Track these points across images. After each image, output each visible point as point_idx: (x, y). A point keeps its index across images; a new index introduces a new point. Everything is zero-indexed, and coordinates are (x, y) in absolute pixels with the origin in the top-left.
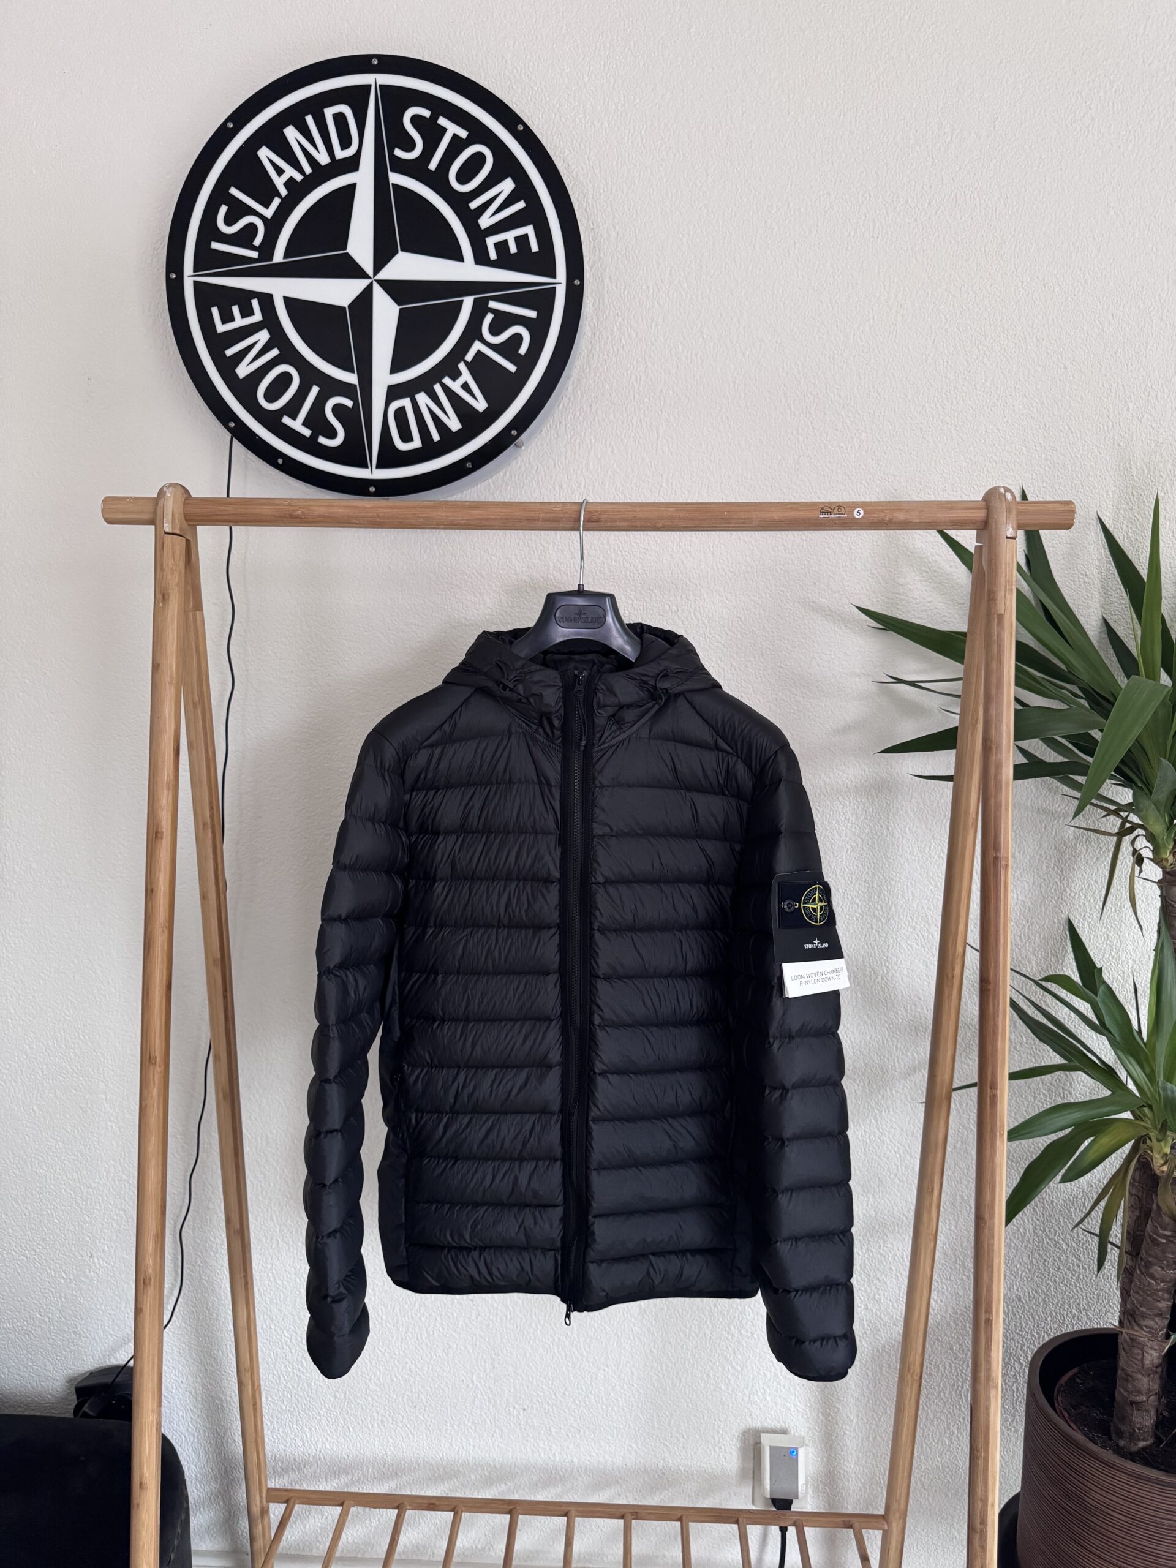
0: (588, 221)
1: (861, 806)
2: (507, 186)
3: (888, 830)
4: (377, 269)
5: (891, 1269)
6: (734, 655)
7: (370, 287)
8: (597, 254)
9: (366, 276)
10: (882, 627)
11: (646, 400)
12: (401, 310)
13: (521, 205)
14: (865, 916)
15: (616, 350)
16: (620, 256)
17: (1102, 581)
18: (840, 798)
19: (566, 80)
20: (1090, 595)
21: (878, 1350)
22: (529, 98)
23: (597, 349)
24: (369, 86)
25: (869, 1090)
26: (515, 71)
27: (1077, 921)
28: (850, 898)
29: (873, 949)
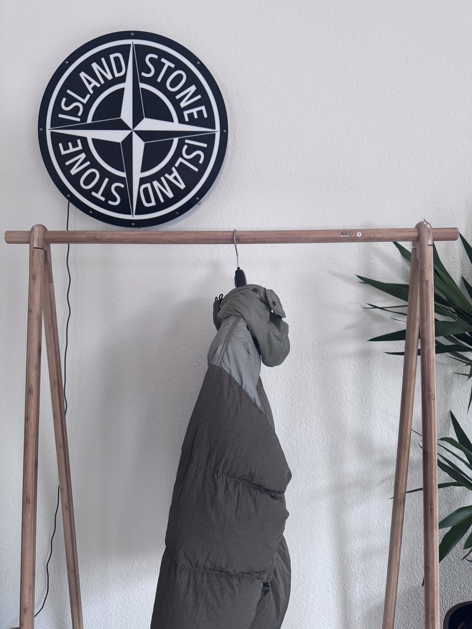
0: (229, 104)
1: (357, 362)
2: (193, 89)
3: (369, 372)
4: (134, 126)
5: (375, 573)
6: (298, 295)
7: (131, 134)
8: (233, 119)
9: (129, 129)
10: (364, 282)
11: (256, 183)
12: (145, 144)
13: (199, 97)
14: (360, 412)
15: (242, 161)
16: (243, 119)
17: (461, 261)
18: (347, 359)
19: (218, 42)
20: (456, 267)
21: (370, 610)
22: (202, 51)
23: (234, 161)
24: (130, 45)
25: (363, 491)
26: (195, 39)
27: (454, 412)
28: (353, 404)
29: (364, 427)
